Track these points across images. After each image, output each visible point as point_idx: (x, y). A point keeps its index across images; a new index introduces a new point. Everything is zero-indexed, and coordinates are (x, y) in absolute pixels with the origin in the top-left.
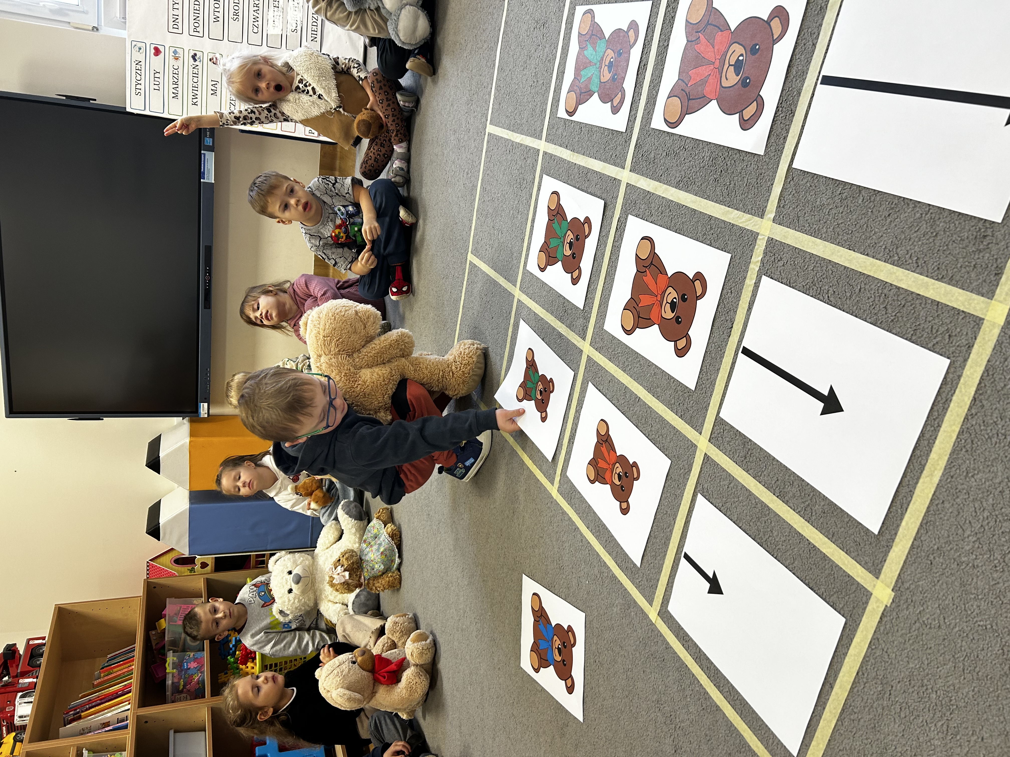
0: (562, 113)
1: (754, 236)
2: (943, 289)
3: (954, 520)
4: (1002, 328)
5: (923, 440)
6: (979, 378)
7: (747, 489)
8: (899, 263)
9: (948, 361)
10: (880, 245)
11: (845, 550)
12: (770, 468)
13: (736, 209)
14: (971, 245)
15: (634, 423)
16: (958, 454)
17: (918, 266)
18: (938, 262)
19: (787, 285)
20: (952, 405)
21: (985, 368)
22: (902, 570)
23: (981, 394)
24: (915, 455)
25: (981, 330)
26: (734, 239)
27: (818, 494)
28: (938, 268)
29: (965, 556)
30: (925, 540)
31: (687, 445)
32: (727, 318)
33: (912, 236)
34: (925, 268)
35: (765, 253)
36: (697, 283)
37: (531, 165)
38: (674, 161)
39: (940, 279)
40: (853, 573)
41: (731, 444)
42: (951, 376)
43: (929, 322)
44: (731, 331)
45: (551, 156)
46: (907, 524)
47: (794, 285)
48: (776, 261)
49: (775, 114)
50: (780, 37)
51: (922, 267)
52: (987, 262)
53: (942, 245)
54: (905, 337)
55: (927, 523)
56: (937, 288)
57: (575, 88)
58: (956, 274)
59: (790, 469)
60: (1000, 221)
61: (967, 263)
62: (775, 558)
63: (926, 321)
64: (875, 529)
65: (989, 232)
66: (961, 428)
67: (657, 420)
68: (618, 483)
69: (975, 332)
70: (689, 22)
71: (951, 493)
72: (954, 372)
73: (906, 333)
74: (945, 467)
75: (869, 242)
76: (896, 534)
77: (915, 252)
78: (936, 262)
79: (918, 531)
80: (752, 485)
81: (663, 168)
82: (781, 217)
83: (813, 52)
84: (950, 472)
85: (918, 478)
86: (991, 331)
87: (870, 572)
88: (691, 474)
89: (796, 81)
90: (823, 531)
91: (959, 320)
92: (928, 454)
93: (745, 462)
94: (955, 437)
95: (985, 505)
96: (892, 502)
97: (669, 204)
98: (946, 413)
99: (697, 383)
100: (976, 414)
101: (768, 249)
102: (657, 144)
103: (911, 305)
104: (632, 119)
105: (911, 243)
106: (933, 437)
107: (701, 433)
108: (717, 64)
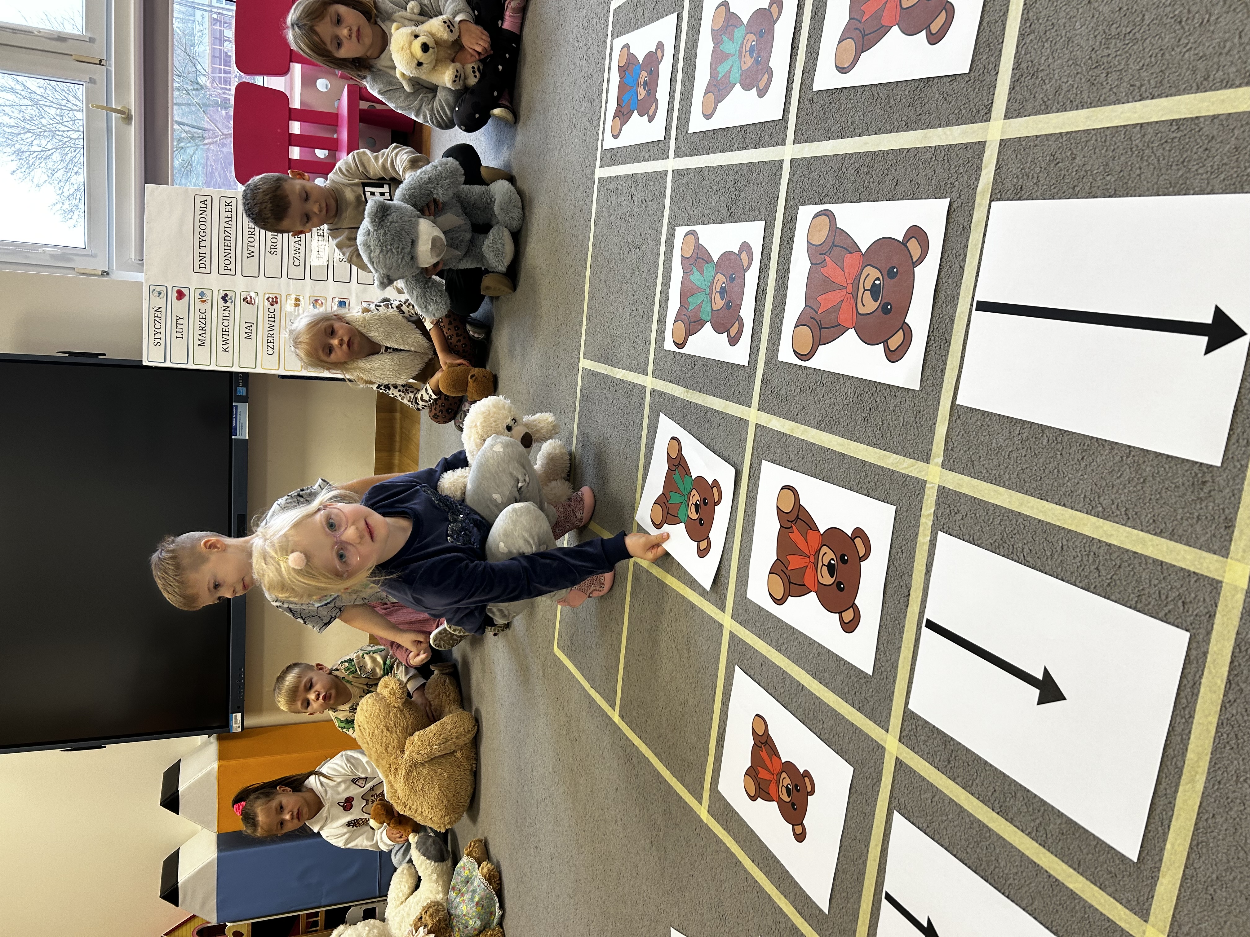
0: (669, 345)
1: (921, 484)
2: (1165, 546)
3: (1231, 839)
4: (1247, 593)
5: (1175, 735)
6: (1230, 655)
7: (956, 804)
8: (1105, 515)
9: (1188, 635)
10: (1078, 493)
11: (1098, 884)
12: (982, 775)
13: (895, 453)
14: (1189, 493)
15: (800, 718)
16: (1221, 753)
17: (1129, 518)
18: (1153, 514)
19: (970, 543)
20: (1202, 689)
21: (1235, 642)
22: (1175, 909)
23: (1236, 675)
24: (1167, 756)
25: (1221, 595)
26: (896, 488)
27: (1050, 809)
28: (1154, 521)
30: (1200, 868)
31: (871, 747)
32: (902, 584)
33: (1115, 483)
34: (1138, 521)
35: (938, 504)
36: (858, 541)
37: (637, 403)
38: (811, 398)
39: (1160, 534)
40: (1114, 916)
41: (928, 744)
42: (1194, 653)
43: (1155, 586)
44: (908, 600)
45: (661, 393)
46: (1173, 846)
47: (979, 542)
48: (953, 514)
49: (927, 343)
50: (920, 260)
51: (1134, 520)
52: (1212, 513)
53: (1153, 493)
54: (1129, 605)
55: (1198, 845)
56: (1157, 545)
57: (683, 317)
58: (1177, 528)
59: (1008, 777)
60: (1219, 464)
61: (1188, 515)
62: (1008, 897)
63: (1150, 585)
64: (1133, 854)
65: (1208, 477)
66: (1219, 719)
67: (829, 714)
68: (788, 799)
69: (1214, 597)
70: (811, 244)
71: (1222, 803)
72: (1198, 647)
73: (1128, 600)
74: (1209, 769)
75: (1063, 490)
76: (1161, 860)
77: (1122, 501)
78: (1150, 513)
79: (1188, 855)
80: (963, 798)
81: (798, 406)
82: (951, 461)
83: (962, 274)
84: (1215, 776)
85: (1177, 785)
86: (1233, 596)
87: (1135, 914)
88: (882, 785)
89: (947, 306)
90: (1066, 859)
91: (1192, 583)
92: (1183, 753)
93: (949, 767)
94: (1214, 731)
96: (1148, 817)
97: (811, 446)
98: (1197, 699)
99: (874, 666)
100: (1235, 701)
101: (940, 500)
102: (787, 379)
103: (1129, 566)
104: (755, 351)
105: (1115, 491)
106: (1186, 732)
107: (887, 731)
108: (850, 288)
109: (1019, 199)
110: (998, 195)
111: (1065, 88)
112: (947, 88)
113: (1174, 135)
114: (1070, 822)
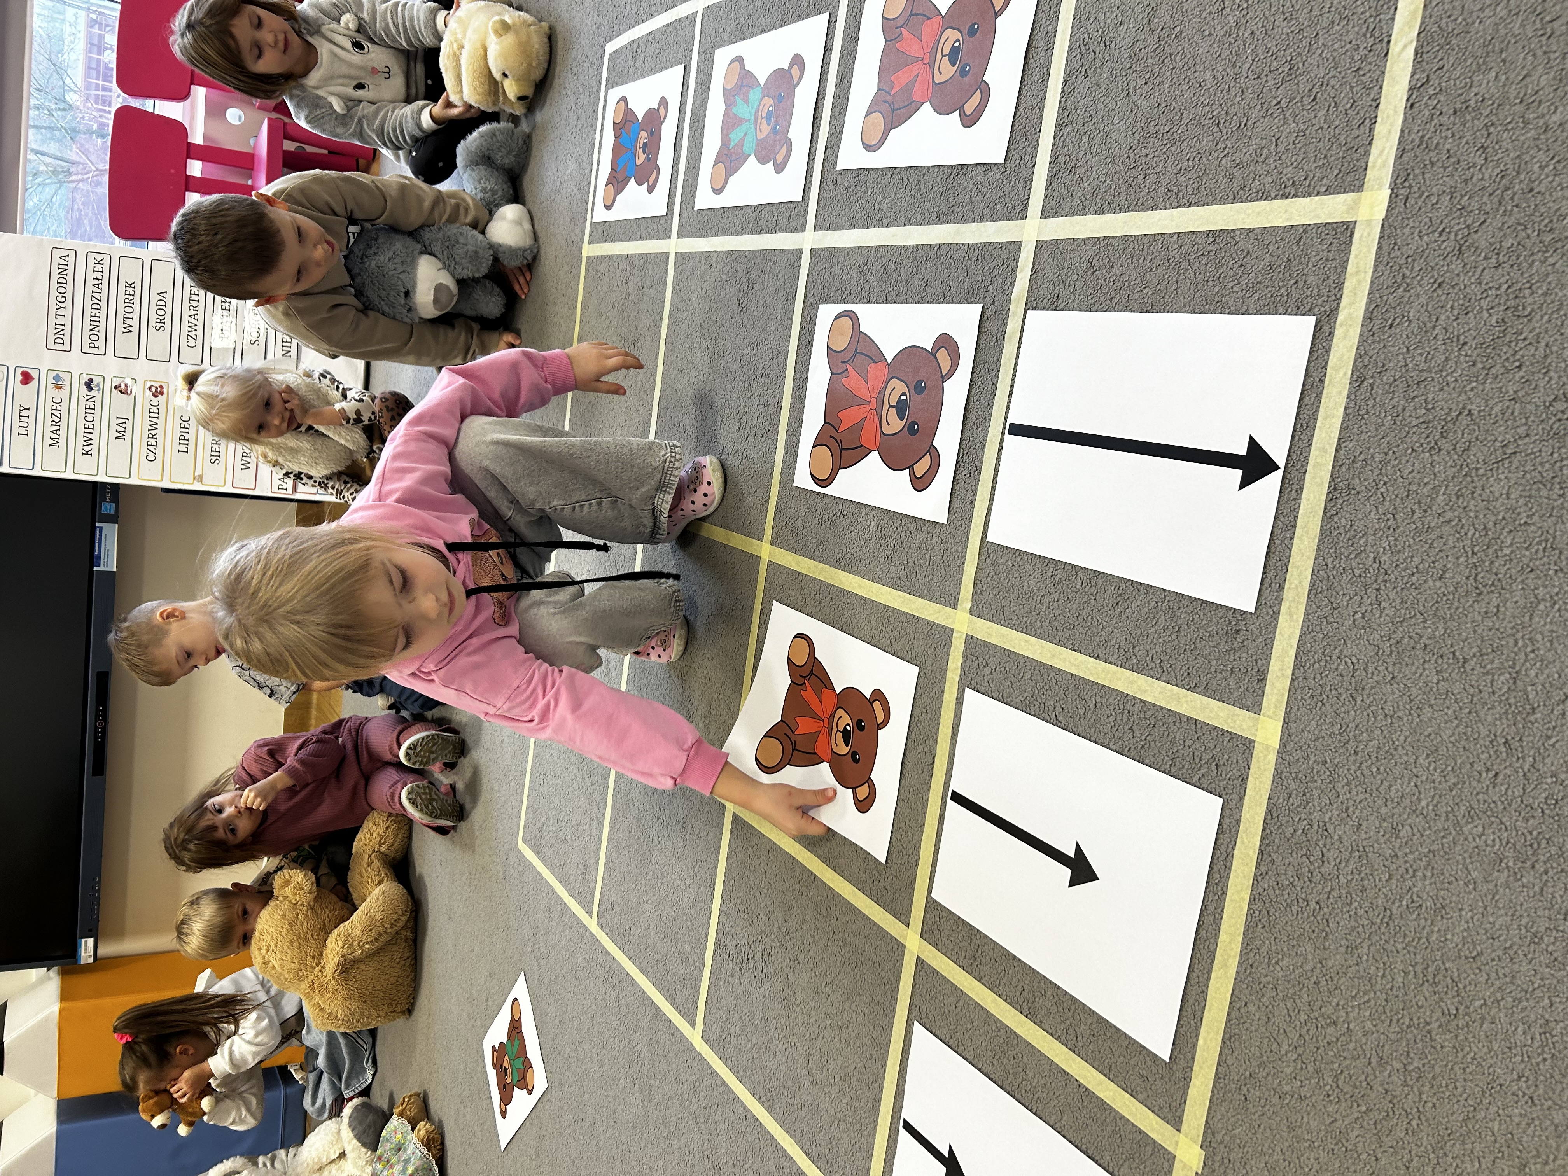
1: (947, 633)
2: (1199, 702)
3: (1264, 1030)
4: (1279, 752)
5: (1207, 914)
6: (1262, 822)
7: (983, 1008)
8: (1139, 669)
9: (1221, 801)
10: (1112, 644)
11: (1129, 1091)
12: (1010, 972)
13: (921, 596)
14: (1223, 643)
16: (1253, 932)
17: (1163, 672)
18: (1187, 666)
19: (998, 700)
20: (1235, 862)
21: (1267, 808)
22: (1208, 1113)
23: (1268, 845)
24: (1200, 939)
25: (1254, 756)
27: (1081, 1007)
28: (1188, 674)
29: (1287, 1084)
30: (1232, 1064)
31: (890, 946)
33: (1150, 632)
34: (1173, 675)
35: (965, 657)
36: (877, 705)
38: (829, 531)
39: (1192, 689)
40: (1145, 1126)
41: (952, 939)
42: (1227, 821)
43: (1189, 747)
44: (932, 769)
46: (1205, 1040)
47: (1008, 700)
48: (981, 668)
49: (956, 470)
50: (950, 373)
51: (1168, 674)
52: (1245, 665)
53: (1188, 643)
54: (1163, 770)
55: (1230, 1039)
56: (1191, 701)
58: (1211, 682)
59: (1038, 972)
60: (1252, 611)
61: (1222, 667)
62: (1035, 1114)
63: (1184, 746)
64: (1165, 1054)
65: (1242, 625)
66: (1251, 894)
67: (844, 909)
69: (1247, 759)
70: (831, 350)
71: (1254, 989)
72: (1230, 815)
73: (1162, 764)
74: (1241, 952)
75: (1097, 640)
76: (1193, 1058)
77: (1157, 652)
78: (1185, 665)
79: (1221, 1051)
80: (989, 1000)
81: (816, 540)
82: (980, 607)
83: (994, 393)
84: (1248, 959)
85: (1210, 972)
86: (1266, 756)
87: (1167, 1122)
88: (901, 991)
90: (1096, 1064)
91: (1225, 743)
92: (1215, 934)
93: (975, 965)
94: (1246, 909)
95: (1299, 1004)
96: (1181, 1010)
97: (829, 589)
98: (1229, 874)
99: (889, 851)
100: (1267, 873)
101: (968, 651)
102: (804, 508)
103: (1163, 725)
104: (768, 474)
105: (1150, 641)
106: (1219, 911)
107: (908, 925)
108: (874, 404)
109: (1055, 309)
110: (1033, 303)
111: (1103, 187)
112: (981, 178)
113: (1210, 248)
114: (1102, 1021)
